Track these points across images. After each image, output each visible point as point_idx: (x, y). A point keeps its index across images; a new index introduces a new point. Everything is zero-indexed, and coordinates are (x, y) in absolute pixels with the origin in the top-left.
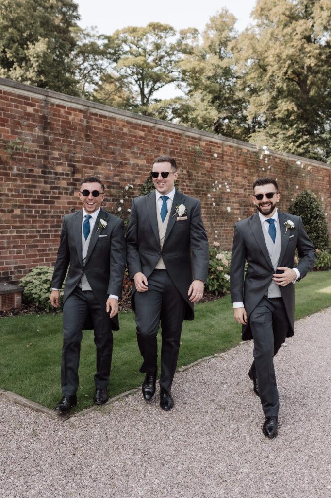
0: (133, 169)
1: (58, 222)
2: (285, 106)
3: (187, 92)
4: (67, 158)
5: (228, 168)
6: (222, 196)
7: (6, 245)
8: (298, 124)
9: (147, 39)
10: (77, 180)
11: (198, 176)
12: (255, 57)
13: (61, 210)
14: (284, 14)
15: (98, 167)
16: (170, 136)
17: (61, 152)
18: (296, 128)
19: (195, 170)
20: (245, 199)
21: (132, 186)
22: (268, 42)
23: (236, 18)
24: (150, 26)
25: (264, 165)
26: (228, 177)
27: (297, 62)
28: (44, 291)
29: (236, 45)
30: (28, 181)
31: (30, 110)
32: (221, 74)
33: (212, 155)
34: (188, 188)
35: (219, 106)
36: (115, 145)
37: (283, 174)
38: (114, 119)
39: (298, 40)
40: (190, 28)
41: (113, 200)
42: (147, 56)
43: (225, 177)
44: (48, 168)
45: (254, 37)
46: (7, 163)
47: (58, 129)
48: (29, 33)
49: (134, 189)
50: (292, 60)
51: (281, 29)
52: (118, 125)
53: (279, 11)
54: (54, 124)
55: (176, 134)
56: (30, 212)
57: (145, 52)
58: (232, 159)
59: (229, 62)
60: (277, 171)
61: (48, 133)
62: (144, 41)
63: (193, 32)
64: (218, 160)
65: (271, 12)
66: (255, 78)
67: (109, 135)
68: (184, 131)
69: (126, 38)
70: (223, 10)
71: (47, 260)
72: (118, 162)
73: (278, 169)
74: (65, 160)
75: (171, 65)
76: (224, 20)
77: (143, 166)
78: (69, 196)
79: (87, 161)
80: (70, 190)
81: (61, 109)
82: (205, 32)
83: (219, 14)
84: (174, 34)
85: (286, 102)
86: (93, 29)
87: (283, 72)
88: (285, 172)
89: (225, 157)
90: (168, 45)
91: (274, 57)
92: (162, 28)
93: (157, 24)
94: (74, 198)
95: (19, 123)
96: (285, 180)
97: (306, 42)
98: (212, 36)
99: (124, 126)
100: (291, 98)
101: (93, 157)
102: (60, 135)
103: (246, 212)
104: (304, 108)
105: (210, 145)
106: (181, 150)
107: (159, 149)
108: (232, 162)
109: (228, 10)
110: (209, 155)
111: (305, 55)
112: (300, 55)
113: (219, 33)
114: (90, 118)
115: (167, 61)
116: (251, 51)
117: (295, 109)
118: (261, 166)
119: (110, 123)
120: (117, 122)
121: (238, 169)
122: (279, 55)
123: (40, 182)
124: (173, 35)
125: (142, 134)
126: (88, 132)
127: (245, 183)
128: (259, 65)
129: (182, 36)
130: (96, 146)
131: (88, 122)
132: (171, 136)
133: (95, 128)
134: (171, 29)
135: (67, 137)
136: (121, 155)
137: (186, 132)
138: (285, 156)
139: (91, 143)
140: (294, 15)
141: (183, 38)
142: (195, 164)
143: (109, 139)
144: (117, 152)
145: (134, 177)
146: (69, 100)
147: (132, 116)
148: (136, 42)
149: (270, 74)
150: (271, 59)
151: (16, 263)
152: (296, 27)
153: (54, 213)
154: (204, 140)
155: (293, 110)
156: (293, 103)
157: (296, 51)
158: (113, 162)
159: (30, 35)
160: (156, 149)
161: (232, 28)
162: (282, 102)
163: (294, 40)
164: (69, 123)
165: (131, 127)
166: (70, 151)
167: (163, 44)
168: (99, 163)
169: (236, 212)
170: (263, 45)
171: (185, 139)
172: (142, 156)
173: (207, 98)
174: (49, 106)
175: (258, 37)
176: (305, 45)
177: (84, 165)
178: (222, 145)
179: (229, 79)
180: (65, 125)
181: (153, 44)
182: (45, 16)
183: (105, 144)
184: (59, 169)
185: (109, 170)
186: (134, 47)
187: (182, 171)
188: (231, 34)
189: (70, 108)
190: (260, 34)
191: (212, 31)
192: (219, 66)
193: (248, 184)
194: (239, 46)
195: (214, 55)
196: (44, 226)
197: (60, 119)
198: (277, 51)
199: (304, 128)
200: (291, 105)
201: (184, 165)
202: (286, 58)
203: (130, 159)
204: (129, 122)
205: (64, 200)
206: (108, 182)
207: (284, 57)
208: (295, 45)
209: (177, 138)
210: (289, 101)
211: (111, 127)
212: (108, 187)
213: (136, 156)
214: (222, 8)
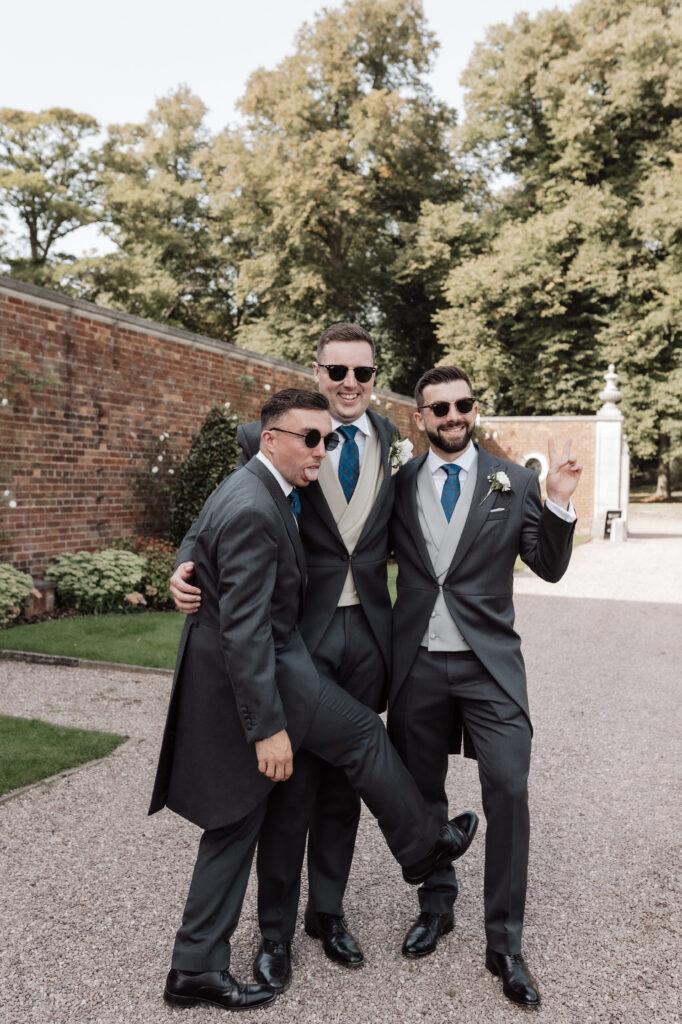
0: (168, 409)
1: (82, 488)
2: (305, 280)
3: (122, 243)
4: (92, 395)
7: (24, 522)
8: (329, 315)
9: (44, 137)
10: (104, 427)
13: (86, 470)
14: (299, 115)
15: (128, 407)
16: (210, 358)
17: (85, 386)
18: (325, 321)
21: (167, 435)
22: (272, 162)
23: (206, 106)
27: (325, 204)
28: (91, 584)
29: (209, 158)
30: (49, 429)
31: (52, 326)
32: (180, 210)
33: (261, 387)
35: (176, 269)
36: (147, 374)
38: (144, 336)
39: (326, 165)
40: (128, 125)
41: (145, 457)
42: (43, 168)
44: (71, 410)
45: (242, 147)
46: (27, 404)
47: (82, 353)
50: (316, 200)
51: (296, 142)
52: (150, 345)
53: (290, 109)
54: (78, 346)
55: (217, 355)
56: (51, 473)
57: (40, 159)
59: (194, 189)
61: (71, 360)
62: (39, 140)
65: (275, 107)
66: (247, 224)
67: (139, 360)
70: (181, 87)
71: (70, 544)
72: (150, 399)
74: (90, 398)
75: (91, 191)
76: (183, 107)
77: (178, 404)
78: (94, 450)
79: (114, 399)
80: (96, 441)
81: (86, 324)
83: (173, 93)
84: (97, 132)
85: (306, 273)
87: (302, 219)
90: (85, 150)
91: (284, 191)
92: (75, 119)
93: (67, 111)
94: (100, 454)
95: (40, 347)
97: (339, 169)
98: (160, 135)
99: (157, 346)
100: (315, 266)
101: (122, 392)
102: (84, 361)
104: (338, 285)
105: (258, 372)
106: (223, 379)
107: (197, 379)
109: (190, 89)
110: (259, 387)
111: (339, 192)
112: (330, 192)
113: (175, 132)
114: (118, 336)
115: (82, 181)
116: (241, 175)
117: (323, 287)
119: (140, 342)
120: (148, 339)
122: (293, 188)
123: (62, 430)
124: (94, 134)
125: (177, 356)
126: (116, 356)
128: (255, 201)
129: (113, 137)
130: (125, 376)
131: (116, 342)
132: (213, 360)
133: (124, 350)
134: (93, 122)
135: (93, 364)
136: (154, 389)
139: (119, 372)
140: (317, 118)
141: (115, 142)
142: (241, 401)
143: (139, 366)
144: (149, 386)
146: (95, 311)
149: (277, 221)
150: (278, 195)
151: (35, 548)
152: (321, 141)
153: (78, 476)
154: (252, 365)
155: (319, 288)
156: (319, 276)
157: (322, 183)
158: (144, 400)
160: (193, 378)
161: (199, 124)
162: (299, 272)
163: (320, 165)
164: (94, 343)
165: (166, 348)
166: (95, 385)
167: (73, 147)
168: (127, 403)
170: (262, 166)
171: (227, 363)
172: (178, 390)
173: (153, 253)
174: (73, 320)
175: (249, 147)
176: (340, 176)
177: (111, 404)
179: (194, 219)
180: (90, 347)
181: (54, 146)
183: (135, 373)
184: (84, 411)
185: (140, 411)
186: (17, 149)
188: (197, 136)
189: (95, 323)
190: (253, 143)
192: (176, 195)
194: (216, 162)
195: (165, 171)
196: (66, 495)
197: (84, 338)
198: (290, 181)
200: (315, 279)
202: (307, 195)
203: (164, 395)
204: (162, 341)
205: (88, 458)
206: (138, 430)
207: (303, 193)
208: (321, 174)
209: (219, 361)
210: (312, 272)
211: (142, 349)
212: (139, 437)
213: (170, 390)
214: (180, 85)
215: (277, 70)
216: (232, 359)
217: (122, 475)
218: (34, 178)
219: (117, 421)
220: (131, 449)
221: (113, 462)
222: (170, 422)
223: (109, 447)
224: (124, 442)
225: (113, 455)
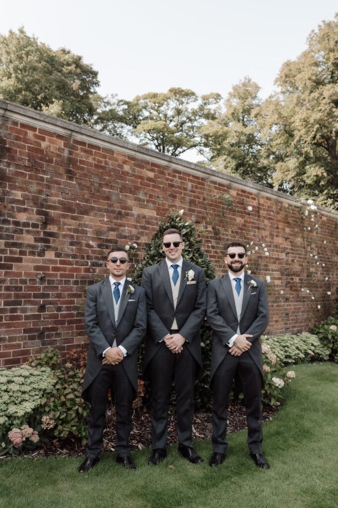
0: (137, 221)
1: (17, 296)
2: (314, 171)
3: (210, 157)
4: (35, 201)
5: (265, 225)
6: (258, 261)
8: (329, 190)
9: (168, 104)
10: (52, 234)
11: (227, 235)
12: (281, 123)
13: (23, 278)
14: (310, 79)
15: (85, 216)
16: (189, 180)
17: (26, 193)
18: (326, 194)
19: (223, 227)
20: (288, 267)
21: (135, 245)
22: (294, 108)
23: (260, 86)
24: (171, 91)
25: (309, 224)
26: (266, 237)
27: (326, 127)
29: (260, 111)
32: (245, 141)
33: (245, 209)
34: (215, 250)
35: (243, 173)
36: (111, 187)
37: (332, 236)
38: (111, 152)
39: (326, 104)
40: (212, 94)
42: (168, 122)
43: (262, 237)
44: (4, 215)
45: (278, 104)
47: (22, 159)
48: (43, 96)
49: (138, 249)
50: (320, 125)
51: (308, 94)
52: (117, 160)
53: (304, 77)
54: (16, 152)
55: (197, 178)
57: (166, 117)
58: (270, 215)
59: (252, 129)
60: (325, 232)
61: (5, 164)
62: (164, 106)
63: (215, 97)
64: (253, 215)
65: (295, 78)
66: (280, 144)
67: (102, 173)
68: (209, 174)
69: (147, 103)
70: (246, 79)
72: (115, 211)
73: (326, 229)
74: (31, 204)
75: (193, 131)
76: (247, 88)
77: (152, 218)
78: (37, 257)
79: (67, 208)
80: (39, 249)
81: (28, 131)
82: (228, 100)
83: (241, 82)
84: (196, 100)
85: (315, 167)
86: (113, 97)
87: (312, 136)
88: (333, 234)
89: (261, 212)
90: (189, 110)
91: (301, 122)
92: (183, 93)
93: (179, 89)
94: (45, 261)
96: (334, 243)
97: (334, 106)
98: (234, 104)
99: (125, 162)
100: (320, 163)
101: (78, 202)
102: (26, 168)
103: (289, 283)
104: (334, 173)
105: (242, 196)
106: (204, 199)
107: (174, 197)
108: (270, 219)
109: (251, 79)
110: (241, 207)
111: (334, 119)
112: (328, 120)
113: (242, 101)
114: (74, 148)
115: (189, 127)
116: (276, 116)
117: (325, 174)
118: (306, 225)
119: (105, 157)
120: (115, 155)
121: (277, 228)
122: (306, 119)
124: (194, 101)
125: (151, 175)
126: (70, 167)
127: (287, 245)
128: (285, 130)
129: (204, 102)
130: (82, 187)
131: (70, 153)
132: (191, 181)
133: (82, 162)
134: (193, 94)
135: (37, 171)
136: (120, 201)
137: (210, 176)
138: (333, 213)
139: (74, 183)
140: (320, 80)
141: (205, 104)
142: (224, 219)
143: (101, 179)
144: (114, 198)
145: (139, 233)
146: (42, 119)
147: (137, 150)
148: (156, 108)
149: (297, 138)
150: (297, 124)
152: (323, 91)
153: (11, 283)
154: (234, 189)
155: (322, 175)
156: (323, 168)
157: (324, 115)
158: (107, 211)
159: (45, 98)
160: (170, 196)
161: (256, 97)
162: (310, 167)
163: (322, 105)
164: (41, 151)
165: (135, 165)
166: (40, 192)
167: (184, 110)
168: (85, 212)
169: (277, 282)
170: (288, 111)
171: (209, 186)
172: (151, 205)
173: (231, 165)
174: (9, 125)
175: (283, 104)
176: (334, 110)
177: (62, 213)
178: (258, 197)
179: (253, 146)
180: (34, 154)
181: (174, 110)
182: (62, 80)
183: (96, 185)
184: (22, 217)
185: (101, 221)
186: (155, 113)
187: (206, 228)
188: (255, 102)
189: (42, 131)
190: (284, 101)
191: (235, 100)
192: (242, 133)
193: (291, 247)
194: (263, 113)
195: (237, 122)
197: (27, 145)
198: (304, 116)
199: (335, 194)
200: (320, 170)
201: (208, 219)
202: (314, 122)
203: (134, 208)
204: (132, 158)
205: (28, 264)
206: (100, 239)
207: (312, 121)
208: (323, 110)
209: (199, 183)
210: (318, 167)
211: (106, 163)
212: (99, 246)
213: (141, 203)
214: (245, 77)
215: (297, 60)
216: (213, 182)
217: (76, 283)
218: (159, 123)
219: (70, 230)
220: (88, 257)
221: (64, 269)
222: (142, 233)
223: (58, 255)
224: (80, 250)
225: (62, 262)
